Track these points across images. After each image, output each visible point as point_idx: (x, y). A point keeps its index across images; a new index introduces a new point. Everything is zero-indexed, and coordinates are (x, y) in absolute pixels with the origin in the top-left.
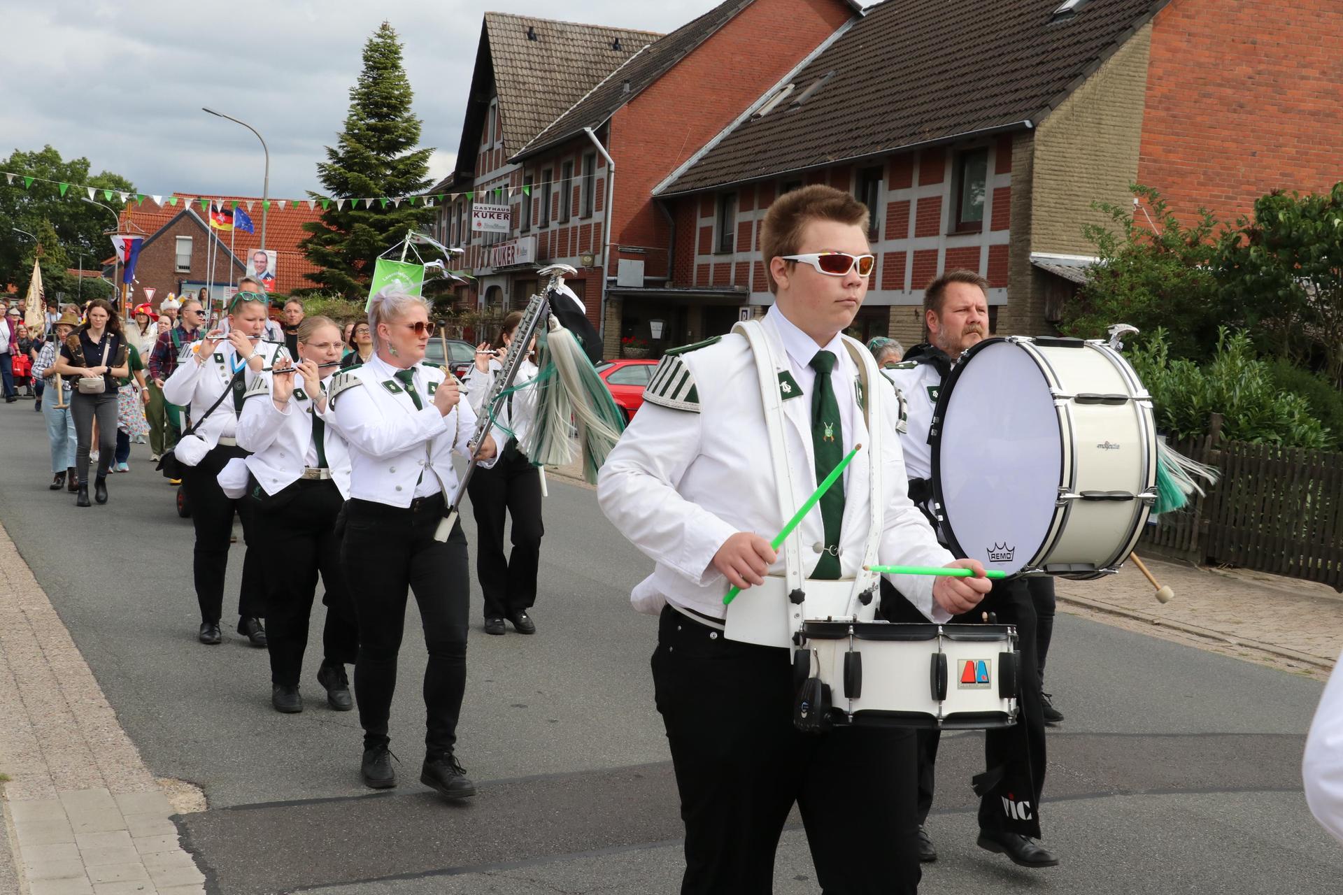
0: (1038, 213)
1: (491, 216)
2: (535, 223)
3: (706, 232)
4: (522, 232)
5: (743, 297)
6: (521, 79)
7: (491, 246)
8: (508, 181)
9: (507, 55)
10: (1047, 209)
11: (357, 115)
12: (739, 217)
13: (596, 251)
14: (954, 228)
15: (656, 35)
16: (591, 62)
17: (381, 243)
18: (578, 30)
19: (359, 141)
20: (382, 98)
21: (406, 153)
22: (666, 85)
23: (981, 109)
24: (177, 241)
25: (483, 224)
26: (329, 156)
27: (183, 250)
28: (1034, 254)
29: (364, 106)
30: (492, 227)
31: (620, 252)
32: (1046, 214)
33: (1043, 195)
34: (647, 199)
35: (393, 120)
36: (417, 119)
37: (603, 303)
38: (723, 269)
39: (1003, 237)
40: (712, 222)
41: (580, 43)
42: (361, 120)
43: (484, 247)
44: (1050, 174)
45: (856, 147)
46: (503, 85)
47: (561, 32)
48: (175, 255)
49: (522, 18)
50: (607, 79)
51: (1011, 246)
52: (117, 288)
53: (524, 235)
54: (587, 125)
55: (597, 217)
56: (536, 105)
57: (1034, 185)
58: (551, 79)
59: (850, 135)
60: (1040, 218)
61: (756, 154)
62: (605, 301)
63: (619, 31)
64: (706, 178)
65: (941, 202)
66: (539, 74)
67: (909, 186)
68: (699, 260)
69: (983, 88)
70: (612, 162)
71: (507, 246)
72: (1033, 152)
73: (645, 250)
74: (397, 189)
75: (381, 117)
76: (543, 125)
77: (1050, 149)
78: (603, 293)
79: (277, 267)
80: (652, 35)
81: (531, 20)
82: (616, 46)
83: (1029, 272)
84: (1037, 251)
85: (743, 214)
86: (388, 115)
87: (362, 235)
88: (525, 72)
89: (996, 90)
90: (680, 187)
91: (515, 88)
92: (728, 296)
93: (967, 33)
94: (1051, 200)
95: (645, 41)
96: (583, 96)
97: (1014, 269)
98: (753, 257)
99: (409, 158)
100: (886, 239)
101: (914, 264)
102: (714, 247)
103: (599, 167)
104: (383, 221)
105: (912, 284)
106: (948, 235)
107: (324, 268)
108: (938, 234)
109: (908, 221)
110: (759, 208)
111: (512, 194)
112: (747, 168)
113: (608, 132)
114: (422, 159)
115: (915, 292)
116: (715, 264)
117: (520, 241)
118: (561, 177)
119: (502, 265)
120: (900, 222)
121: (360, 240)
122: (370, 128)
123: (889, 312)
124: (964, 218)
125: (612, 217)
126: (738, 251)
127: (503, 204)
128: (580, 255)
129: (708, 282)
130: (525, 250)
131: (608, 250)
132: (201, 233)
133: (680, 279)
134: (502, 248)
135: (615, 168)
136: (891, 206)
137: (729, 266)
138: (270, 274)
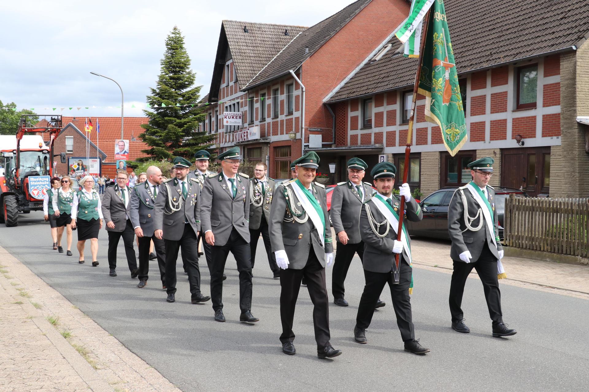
0: (579, 95)
1: (233, 118)
2: (257, 119)
3: (355, 119)
4: (249, 125)
5: (380, 150)
6: (243, 51)
7: (230, 132)
8: (239, 100)
9: (235, 40)
10: (584, 93)
11: (165, 72)
12: (374, 110)
13: (297, 131)
14: (516, 108)
15: (304, 28)
16: (275, 42)
17: (181, 133)
18: (267, 27)
19: (167, 85)
20: (176, 64)
21: (189, 89)
22: (327, 48)
23: (532, 44)
24: (66, 139)
25: (229, 122)
26: (152, 92)
27: (69, 143)
28: (578, 117)
29: (167, 68)
30: (233, 123)
31: (310, 131)
32: (584, 95)
33: (582, 85)
34: (321, 104)
35: (182, 74)
36: (193, 72)
38: (366, 139)
39: (555, 110)
40: (358, 113)
41: (269, 33)
42: (167, 74)
43: (226, 133)
44: (585, 74)
46: (234, 54)
47: (260, 28)
48: (65, 145)
49: (240, 23)
50: (284, 49)
51: (562, 114)
53: (250, 126)
54: (290, 69)
55: (296, 114)
56: (252, 63)
57: (577, 80)
58: (257, 51)
60: (580, 98)
61: (383, 78)
63: (287, 26)
64: (354, 92)
65: (507, 94)
66: (251, 48)
67: (485, 87)
68: (350, 133)
69: (527, 34)
70: (303, 87)
71: (243, 132)
72: (575, 63)
73: (321, 129)
74: (185, 107)
75: (175, 72)
76: (256, 72)
77: (585, 61)
78: (303, 152)
80: (302, 28)
81: (245, 23)
82: (286, 33)
83: (576, 127)
84: (580, 115)
85: (377, 108)
86: (179, 72)
87: (173, 130)
88: (244, 48)
89: (539, 34)
90: (339, 97)
91: (241, 56)
92: (373, 150)
93: (498, 10)
94: (586, 88)
95: (299, 31)
96: (273, 58)
97: (565, 126)
98: (385, 129)
99: (190, 91)
100: (471, 115)
101: (491, 128)
102: (360, 126)
103: (296, 89)
104: (181, 122)
105: (490, 138)
106: (513, 111)
107: (154, 147)
108: (506, 111)
109: (485, 106)
110: (387, 105)
111: (242, 107)
112: (380, 85)
113: (301, 72)
114: (197, 91)
115: (492, 142)
116: (361, 135)
117: (250, 129)
118: (272, 96)
119: (240, 141)
120: (480, 107)
121: (171, 133)
122: (171, 78)
123: (476, 153)
124: (522, 102)
125: (305, 114)
126: (375, 127)
127: (237, 112)
128: (287, 133)
129: (357, 144)
130: (254, 133)
131: (304, 130)
132: (77, 134)
133: (339, 143)
134: (240, 132)
135: (306, 89)
136: (473, 99)
137: (370, 135)
138: (126, 151)
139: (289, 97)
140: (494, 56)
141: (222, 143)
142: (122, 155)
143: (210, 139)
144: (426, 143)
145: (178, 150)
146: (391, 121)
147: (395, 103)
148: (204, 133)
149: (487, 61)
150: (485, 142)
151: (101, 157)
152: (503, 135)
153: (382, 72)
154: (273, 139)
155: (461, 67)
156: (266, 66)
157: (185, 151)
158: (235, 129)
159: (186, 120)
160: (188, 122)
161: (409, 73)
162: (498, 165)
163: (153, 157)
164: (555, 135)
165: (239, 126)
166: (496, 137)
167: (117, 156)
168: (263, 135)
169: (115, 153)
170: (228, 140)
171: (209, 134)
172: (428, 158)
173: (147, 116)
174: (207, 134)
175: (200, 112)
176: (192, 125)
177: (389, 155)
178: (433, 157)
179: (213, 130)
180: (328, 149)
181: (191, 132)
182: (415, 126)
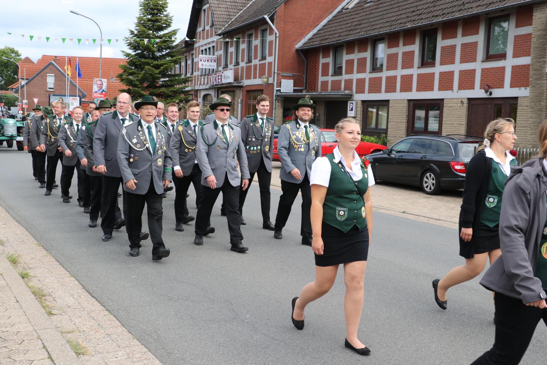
1: (208, 61)
2: (231, 63)
3: (326, 66)
4: (223, 68)
5: (350, 96)
7: (205, 75)
8: (214, 44)
11: (143, 14)
12: (346, 57)
13: (270, 75)
14: (485, 58)
17: (157, 75)
19: (145, 27)
20: (154, 6)
21: (165, 32)
24: (47, 77)
25: (204, 65)
26: (130, 33)
27: (51, 81)
29: (146, 10)
30: (208, 66)
31: (282, 76)
34: (294, 50)
35: (159, 16)
36: (171, 15)
37: (274, 101)
38: (336, 85)
39: (525, 61)
42: (145, 16)
43: (201, 76)
45: (422, 19)
48: (46, 83)
51: (532, 65)
52: (20, 98)
53: (225, 69)
54: (265, 14)
55: (269, 59)
56: (227, 8)
59: (415, 13)
61: (355, 26)
62: (275, 100)
64: (327, 39)
65: (477, 44)
67: (455, 37)
68: (321, 79)
70: (277, 32)
71: (217, 75)
73: (293, 75)
74: (162, 49)
75: (153, 15)
76: (231, 17)
78: (274, 96)
79: (107, 86)
83: (546, 78)
85: (348, 55)
86: (157, 14)
87: (149, 72)
90: (312, 44)
92: (343, 96)
96: (249, 4)
97: (534, 77)
98: (355, 76)
99: (167, 34)
100: (440, 65)
101: (459, 77)
102: (330, 73)
103: (270, 35)
104: (158, 64)
105: (459, 87)
106: (483, 62)
107: (131, 88)
108: (475, 61)
109: (455, 55)
110: (358, 52)
111: (217, 51)
112: (352, 33)
113: (275, 17)
114: (173, 34)
115: (460, 91)
116: (332, 81)
117: (224, 72)
118: (246, 40)
119: (214, 84)
120: (450, 56)
121: (148, 74)
122: (149, 20)
123: (443, 102)
124: (491, 52)
125: (278, 59)
126: (345, 74)
127: (212, 55)
128: (259, 78)
129: (328, 90)
130: (228, 76)
131: (276, 74)
132: (58, 72)
133: (310, 89)
134: (215, 76)
135: (279, 35)
136: (443, 48)
137: (340, 81)
138: (104, 90)
139: (263, 42)
140: (467, 6)
141: (197, 85)
142: (100, 94)
143: (186, 81)
144: (394, 91)
145: (154, 91)
146: (362, 69)
147: (366, 51)
148: (180, 75)
149: (459, 11)
150: (453, 92)
151: (81, 96)
152: (471, 85)
153: (354, 20)
154: (246, 82)
155: (433, 16)
156: (242, 11)
157: (161, 92)
158: (209, 72)
159: (163, 62)
160: (165, 64)
161: (380, 22)
162: (465, 114)
164: (523, 86)
165: (213, 69)
166: (464, 87)
167: (95, 95)
168: (236, 79)
169: (93, 92)
170: (202, 83)
171: (184, 76)
172: (396, 105)
174: (183, 77)
175: (176, 54)
176: (168, 67)
177: (358, 102)
178: (401, 105)
179: (189, 73)
180: (300, 94)
181: (167, 74)
182: (385, 74)
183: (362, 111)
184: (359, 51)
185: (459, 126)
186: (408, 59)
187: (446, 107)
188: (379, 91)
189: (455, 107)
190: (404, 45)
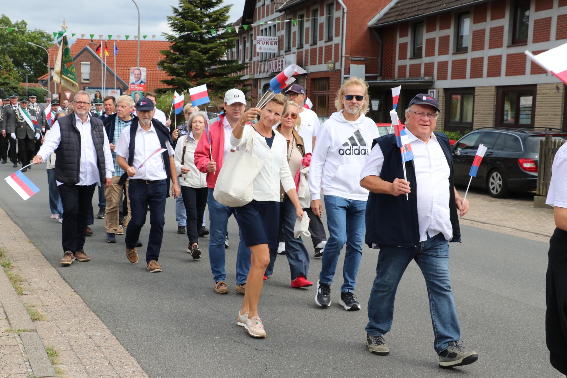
1: (267, 43)
2: (294, 46)
3: (403, 47)
4: (286, 52)
5: (430, 84)
7: (265, 61)
8: (275, 22)
12: (426, 36)
13: (336, 60)
17: (206, 61)
19: (191, 3)
21: (216, 8)
24: (82, 66)
25: (263, 48)
26: (173, 12)
27: (85, 70)
30: (268, 49)
31: (351, 60)
34: (366, 28)
38: (415, 69)
43: (261, 61)
48: (81, 73)
52: (50, 92)
55: (336, 40)
64: (404, 14)
67: (551, 7)
68: (398, 63)
70: (345, 7)
71: (278, 60)
73: (365, 58)
74: (212, 29)
85: (429, 34)
87: (195, 57)
90: (387, 20)
92: (423, 84)
98: (437, 59)
99: (218, 11)
100: (533, 42)
102: (409, 55)
103: (337, 10)
104: (205, 48)
107: (174, 77)
109: (550, 30)
111: (278, 30)
112: (432, 6)
114: (225, 11)
116: (410, 65)
117: (285, 57)
118: (311, 18)
119: (275, 71)
120: (544, 32)
121: (194, 60)
123: (536, 88)
125: (346, 39)
126: (426, 56)
127: (273, 36)
128: (325, 63)
129: (406, 76)
130: (289, 62)
131: (344, 59)
132: (94, 60)
133: (386, 75)
134: (275, 61)
135: (347, 10)
136: (537, 22)
137: (419, 65)
138: (143, 81)
139: (329, 20)
141: (257, 73)
142: (138, 86)
143: (242, 68)
144: (481, 76)
145: (203, 81)
146: (444, 51)
147: (449, 27)
148: (237, 61)
150: (548, 75)
151: (122, 88)
154: (311, 69)
157: (211, 82)
158: (270, 57)
159: (212, 45)
160: (214, 48)
162: (562, 102)
163: (172, 89)
165: (275, 53)
169: (130, 83)
170: (262, 70)
172: (482, 93)
173: (168, 40)
174: (240, 62)
175: (229, 36)
176: (219, 51)
177: (440, 90)
178: (488, 93)
179: (247, 58)
180: (374, 82)
181: (218, 60)
182: (469, 56)
183: (444, 101)
184: (441, 28)
185: (554, 117)
186: (496, 37)
187: (540, 94)
188: (464, 77)
189: (550, 93)
190: (492, 19)
